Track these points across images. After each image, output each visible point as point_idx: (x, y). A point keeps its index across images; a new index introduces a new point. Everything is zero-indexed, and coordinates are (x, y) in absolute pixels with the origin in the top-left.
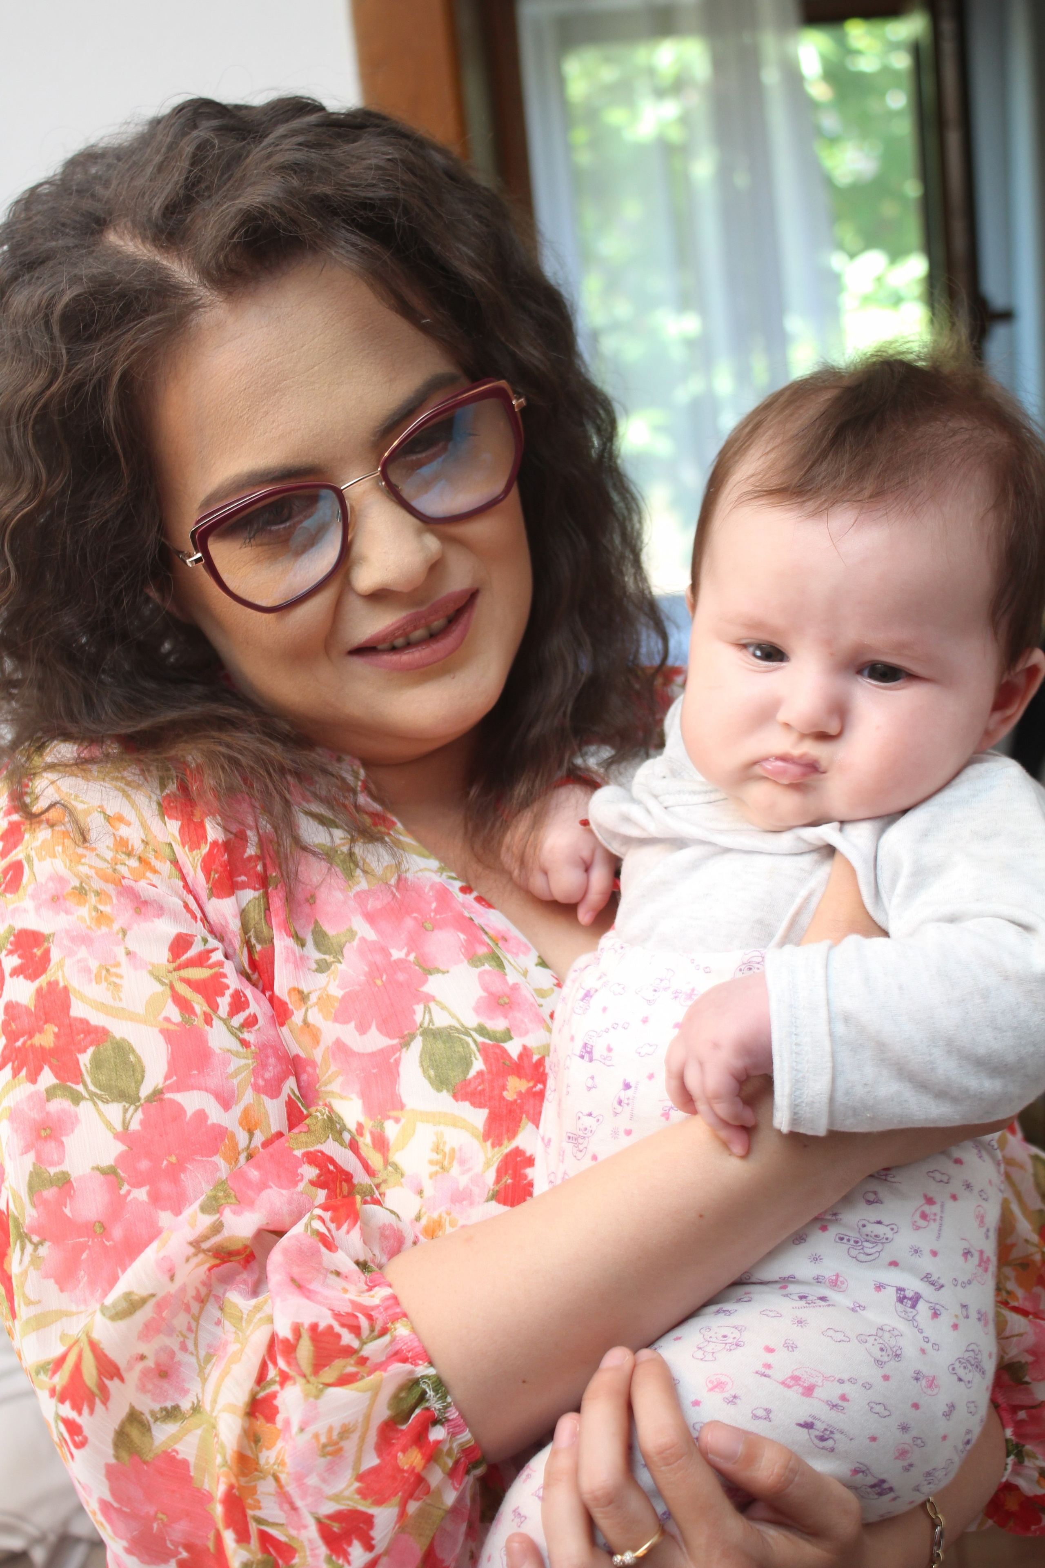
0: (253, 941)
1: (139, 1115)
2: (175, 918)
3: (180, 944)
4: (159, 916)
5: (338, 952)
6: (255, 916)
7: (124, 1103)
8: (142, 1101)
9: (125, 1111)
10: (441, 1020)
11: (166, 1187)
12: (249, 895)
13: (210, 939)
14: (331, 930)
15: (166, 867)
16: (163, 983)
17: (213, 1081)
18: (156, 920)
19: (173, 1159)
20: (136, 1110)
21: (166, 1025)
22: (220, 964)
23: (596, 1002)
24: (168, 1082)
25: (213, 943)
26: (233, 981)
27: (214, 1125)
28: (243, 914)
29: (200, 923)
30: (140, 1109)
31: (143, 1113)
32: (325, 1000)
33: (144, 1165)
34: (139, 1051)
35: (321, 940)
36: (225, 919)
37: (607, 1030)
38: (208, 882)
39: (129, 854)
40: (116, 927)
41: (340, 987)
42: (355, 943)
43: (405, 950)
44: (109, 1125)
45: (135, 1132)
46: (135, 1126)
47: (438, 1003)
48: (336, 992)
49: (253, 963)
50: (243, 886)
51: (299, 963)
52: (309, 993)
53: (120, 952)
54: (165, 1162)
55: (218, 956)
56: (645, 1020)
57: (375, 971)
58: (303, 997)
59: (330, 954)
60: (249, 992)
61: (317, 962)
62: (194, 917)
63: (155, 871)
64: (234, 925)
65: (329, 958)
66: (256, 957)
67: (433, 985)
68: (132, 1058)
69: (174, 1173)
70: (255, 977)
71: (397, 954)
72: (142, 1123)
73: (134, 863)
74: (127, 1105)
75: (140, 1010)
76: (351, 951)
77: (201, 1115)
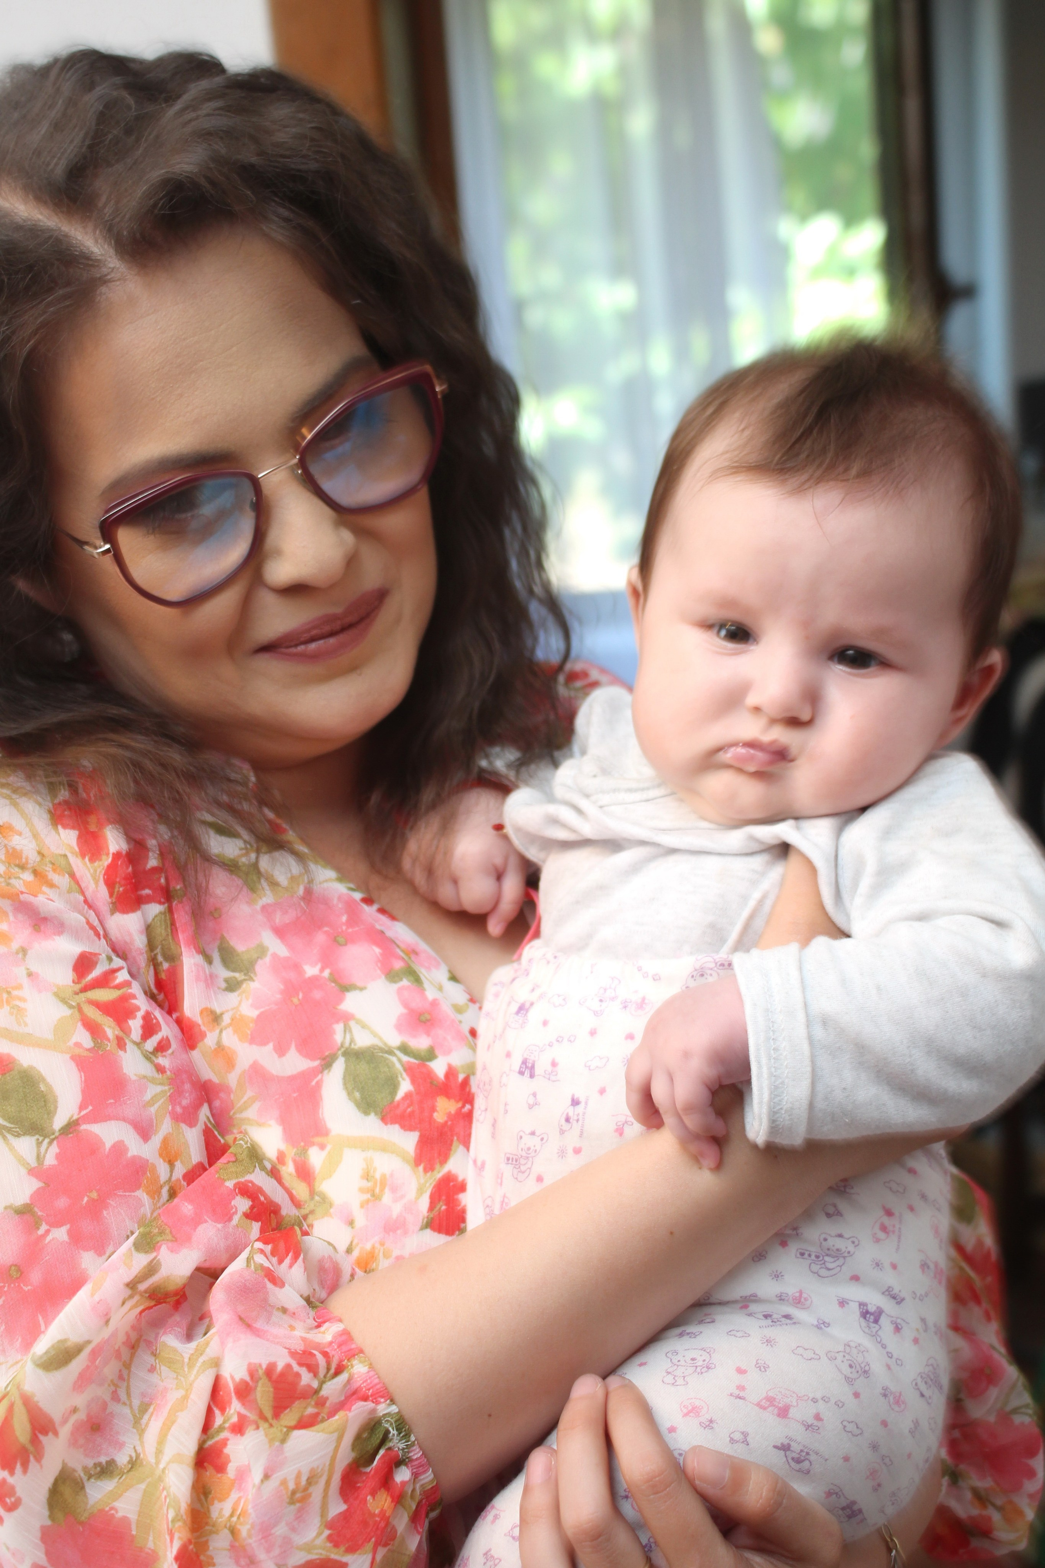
0: (160, 958)
1: (54, 1149)
2: (76, 935)
3: (83, 964)
4: (60, 933)
5: (248, 969)
6: (161, 931)
7: (37, 1136)
8: (57, 1134)
9: (39, 1144)
10: (362, 1040)
11: (87, 1226)
12: (154, 910)
13: (114, 958)
14: (240, 946)
15: (63, 881)
16: (71, 1007)
17: (130, 1111)
18: (57, 938)
19: (94, 1195)
20: (50, 1143)
21: (78, 1051)
22: (127, 984)
23: (534, 1015)
24: (83, 1113)
25: (118, 962)
26: (142, 1003)
27: (134, 1157)
28: (149, 930)
29: (103, 941)
30: (55, 1142)
31: (59, 1146)
32: (238, 1023)
33: (62, 1202)
34: (49, 1079)
35: (228, 958)
36: (130, 935)
37: (551, 1045)
38: (111, 895)
39: (23, 867)
40: (15, 945)
41: (254, 1006)
42: (267, 959)
43: (319, 966)
44: (21, 1160)
45: (52, 1167)
46: (50, 1160)
47: (359, 1022)
48: (249, 1011)
49: (159, 984)
50: (148, 900)
51: (210, 980)
52: (222, 1014)
53: (20, 972)
54: (86, 1199)
55: (123, 976)
56: (593, 1033)
57: (290, 990)
58: (215, 1018)
59: (240, 971)
60: (158, 1014)
61: (226, 981)
62: (97, 934)
63: (51, 885)
64: (139, 942)
65: (238, 975)
66: (163, 976)
67: (351, 1003)
68: (42, 1087)
69: (96, 1209)
70: (161, 997)
71: (311, 970)
72: (58, 1157)
73: (28, 876)
74: (41, 1139)
75: (50, 1036)
76: (262, 967)
77: (119, 1148)
